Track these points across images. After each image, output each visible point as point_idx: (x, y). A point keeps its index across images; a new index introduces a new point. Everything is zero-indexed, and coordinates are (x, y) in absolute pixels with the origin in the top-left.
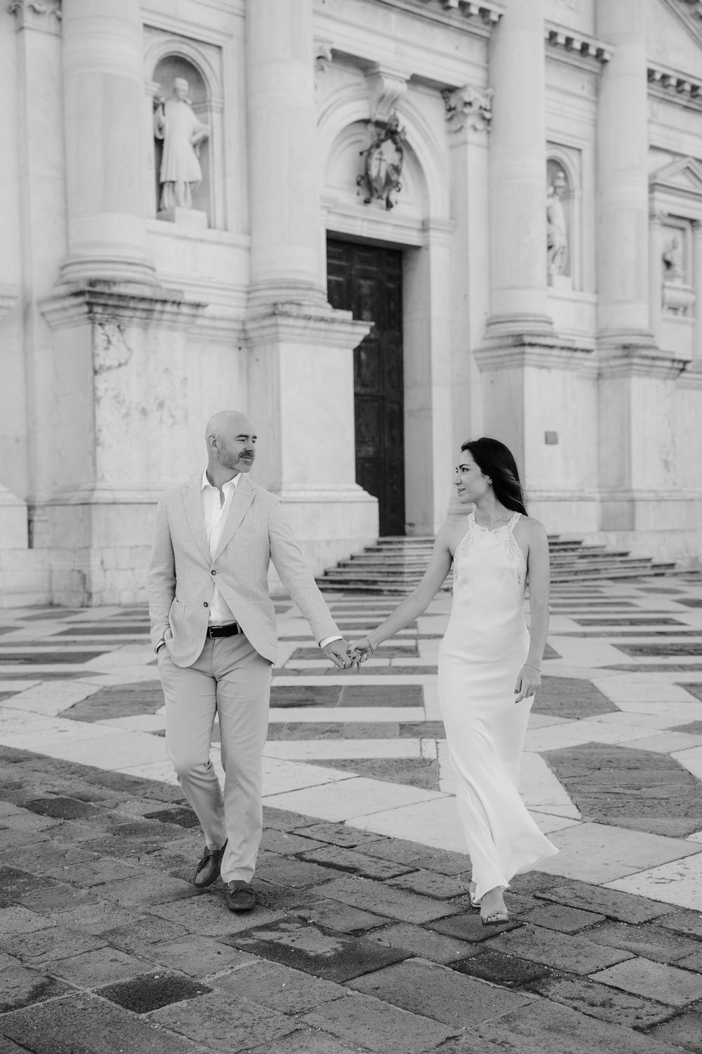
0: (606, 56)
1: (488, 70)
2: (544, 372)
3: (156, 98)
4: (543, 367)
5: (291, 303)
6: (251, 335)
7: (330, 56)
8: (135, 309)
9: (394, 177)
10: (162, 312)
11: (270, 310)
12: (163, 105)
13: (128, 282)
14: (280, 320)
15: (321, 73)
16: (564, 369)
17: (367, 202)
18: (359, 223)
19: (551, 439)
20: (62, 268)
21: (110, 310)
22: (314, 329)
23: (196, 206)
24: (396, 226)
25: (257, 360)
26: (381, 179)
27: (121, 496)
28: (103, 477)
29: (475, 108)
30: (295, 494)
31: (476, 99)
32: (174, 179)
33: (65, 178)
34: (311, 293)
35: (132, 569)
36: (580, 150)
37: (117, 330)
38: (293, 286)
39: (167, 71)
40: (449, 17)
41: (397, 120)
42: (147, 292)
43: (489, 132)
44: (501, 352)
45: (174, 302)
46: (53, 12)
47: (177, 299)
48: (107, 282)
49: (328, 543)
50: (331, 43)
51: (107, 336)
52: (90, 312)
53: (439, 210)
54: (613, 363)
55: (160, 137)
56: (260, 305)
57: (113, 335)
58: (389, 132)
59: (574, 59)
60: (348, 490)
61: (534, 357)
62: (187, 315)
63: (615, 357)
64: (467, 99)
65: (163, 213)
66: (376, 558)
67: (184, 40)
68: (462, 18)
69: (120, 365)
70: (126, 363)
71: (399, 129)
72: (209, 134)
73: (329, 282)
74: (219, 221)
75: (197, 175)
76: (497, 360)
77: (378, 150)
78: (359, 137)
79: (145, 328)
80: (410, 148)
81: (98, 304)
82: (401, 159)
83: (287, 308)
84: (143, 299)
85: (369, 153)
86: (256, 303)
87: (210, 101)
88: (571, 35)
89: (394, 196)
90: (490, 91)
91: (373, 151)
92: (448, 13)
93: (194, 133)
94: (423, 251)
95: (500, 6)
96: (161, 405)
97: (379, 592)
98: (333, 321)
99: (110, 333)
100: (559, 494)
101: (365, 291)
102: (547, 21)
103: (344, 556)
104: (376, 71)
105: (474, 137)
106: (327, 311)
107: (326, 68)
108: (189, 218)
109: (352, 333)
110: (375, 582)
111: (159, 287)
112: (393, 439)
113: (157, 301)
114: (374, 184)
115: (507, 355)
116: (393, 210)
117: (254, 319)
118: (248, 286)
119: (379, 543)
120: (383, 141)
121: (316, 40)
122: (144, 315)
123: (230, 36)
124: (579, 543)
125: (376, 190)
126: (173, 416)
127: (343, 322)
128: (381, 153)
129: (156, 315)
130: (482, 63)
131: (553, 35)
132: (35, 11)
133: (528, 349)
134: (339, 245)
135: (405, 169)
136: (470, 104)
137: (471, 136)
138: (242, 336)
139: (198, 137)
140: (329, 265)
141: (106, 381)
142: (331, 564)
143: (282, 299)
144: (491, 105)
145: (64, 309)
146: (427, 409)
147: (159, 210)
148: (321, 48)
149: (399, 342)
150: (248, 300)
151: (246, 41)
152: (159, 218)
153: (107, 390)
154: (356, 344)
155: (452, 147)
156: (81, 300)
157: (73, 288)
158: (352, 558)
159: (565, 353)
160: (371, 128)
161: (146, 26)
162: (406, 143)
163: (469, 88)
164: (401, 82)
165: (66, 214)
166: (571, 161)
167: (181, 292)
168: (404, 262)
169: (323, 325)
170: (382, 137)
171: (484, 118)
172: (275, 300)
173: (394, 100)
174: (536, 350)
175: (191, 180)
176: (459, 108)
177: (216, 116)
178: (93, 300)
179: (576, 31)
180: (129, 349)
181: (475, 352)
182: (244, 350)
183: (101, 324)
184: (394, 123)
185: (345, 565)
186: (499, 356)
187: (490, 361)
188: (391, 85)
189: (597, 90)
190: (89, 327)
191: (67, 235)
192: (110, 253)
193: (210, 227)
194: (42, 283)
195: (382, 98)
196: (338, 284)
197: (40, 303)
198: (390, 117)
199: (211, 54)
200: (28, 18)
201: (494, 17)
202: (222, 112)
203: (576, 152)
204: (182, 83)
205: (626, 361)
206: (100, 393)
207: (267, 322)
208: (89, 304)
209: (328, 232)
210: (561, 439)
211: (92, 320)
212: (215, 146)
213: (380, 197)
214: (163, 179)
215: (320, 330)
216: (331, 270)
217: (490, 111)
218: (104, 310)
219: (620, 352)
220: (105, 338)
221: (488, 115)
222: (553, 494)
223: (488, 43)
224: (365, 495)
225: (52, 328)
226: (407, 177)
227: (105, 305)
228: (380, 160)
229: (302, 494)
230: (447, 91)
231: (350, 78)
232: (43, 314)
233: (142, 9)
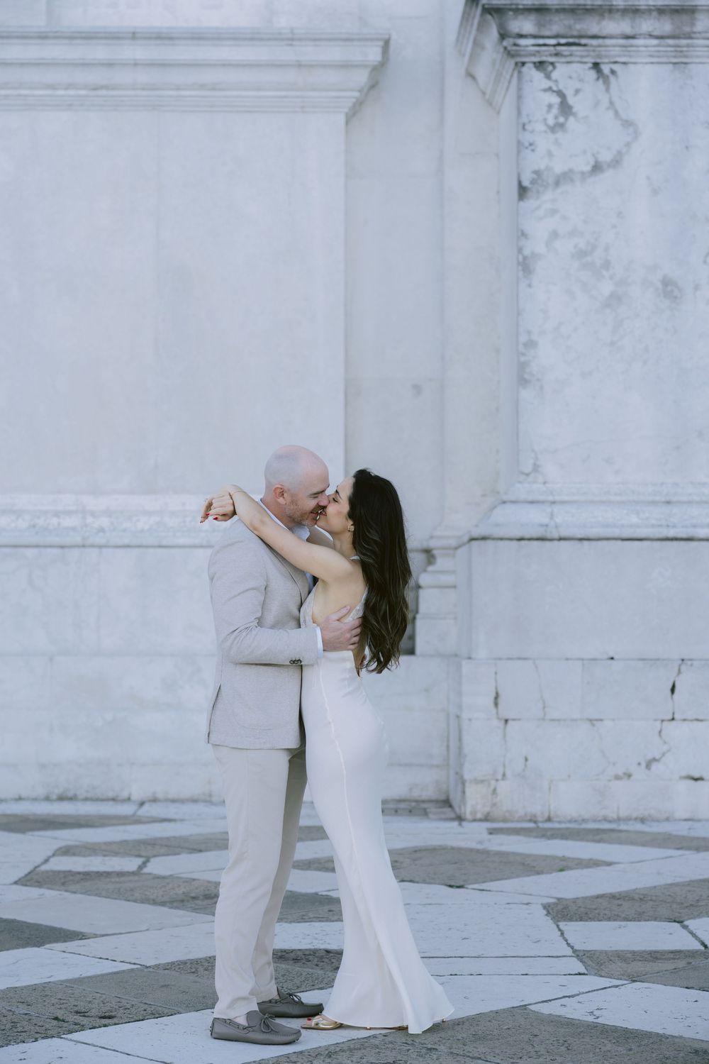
8: (632, 12)
21: (557, 25)
27: (567, 520)
28: (536, 468)
35: (591, 721)
37: (593, 74)
51: (561, 94)
52: (504, 35)
57: (577, 92)
69: (597, 168)
70: (616, 162)
79: (680, 63)
81: (518, 11)
99: (569, 86)
122: (666, 26)
141: (553, 212)
153: (554, 235)
180: (627, 124)
183: (540, 65)
206: (535, 245)
208: (492, 12)
211: (514, 57)
218: (540, 25)
220: (556, 100)
227: (540, 12)
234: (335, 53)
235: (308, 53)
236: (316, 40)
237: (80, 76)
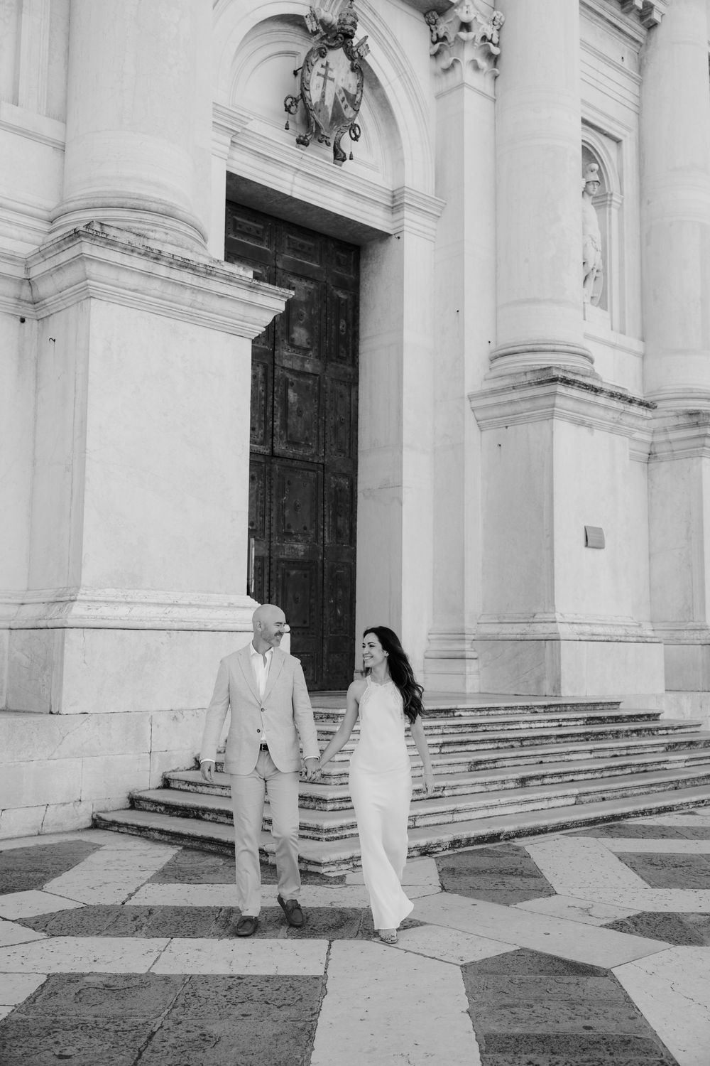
0: (656, 16)
2: (584, 430)
4: (582, 423)
5: (123, 230)
9: (349, 113)
14: (90, 249)
16: (612, 431)
17: (302, 142)
18: (288, 176)
19: (592, 539)
22: (168, 281)
24: (349, 191)
25: (54, 340)
26: (326, 108)
29: (476, 35)
30: (106, 611)
31: (477, 22)
34: (169, 222)
36: (618, 142)
38: (134, 204)
41: (353, 16)
43: (496, 74)
44: (515, 396)
53: (418, 178)
54: (673, 435)
58: (340, 33)
60: (230, 606)
61: (570, 404)
63: (677, 427)
64: (465, 19)
74: (2, 88)
76: (507, 410)
77: (323, 61)
78: (294, 48)
80: (375, 82)
89: (347, 144)
90: (498, 16)
91: (313, 59)
94: (393, 239)
98: (209, 271)
100: (608, 630)
105: (474, 78)
109: (249, 304)
112: (338, 533)
114: (316, 116)
115: (524, 400)
116: (346, 166)
117: (42, 255)
118: (53, 209)
120: (329, 48)
124: (653, 717)
125: (318, 127)
127: (230, 278)
128: (326, 67)
133: (561, 388)
136: (468, 25)
137: (466, 73)
138: (24, 292)
142: (181, 761)
144: (500, 36)
146: (393, 487)
149: (352, 382)
150: (50, 232)
155: (439, 96)
159: (615, 404)
162: (366, 63)
163: (468, 3)
166: (607, 153)
168: (363, 262)
169: (186, 277)
171: (488, 53)
172: (91, 222)
174: (574, 392)
176: (452, 34)
181: (471, 398)
182: (30, 324)
184: (349, 26)
186: (512, 402)
187: (496, 412)
189: (641, 68)
203: (613, 144)
205: (695, 432)
207: (65, 256)
209: (230, 174)
210: (608, 542)
213: (323, 140)
215: (182, 285)
217: (497, 45)
219: (683, 420)
221: (495, 50)
222: (599, 630)
226: (366, 116)
228: (325, 77)
229: (123, 611)
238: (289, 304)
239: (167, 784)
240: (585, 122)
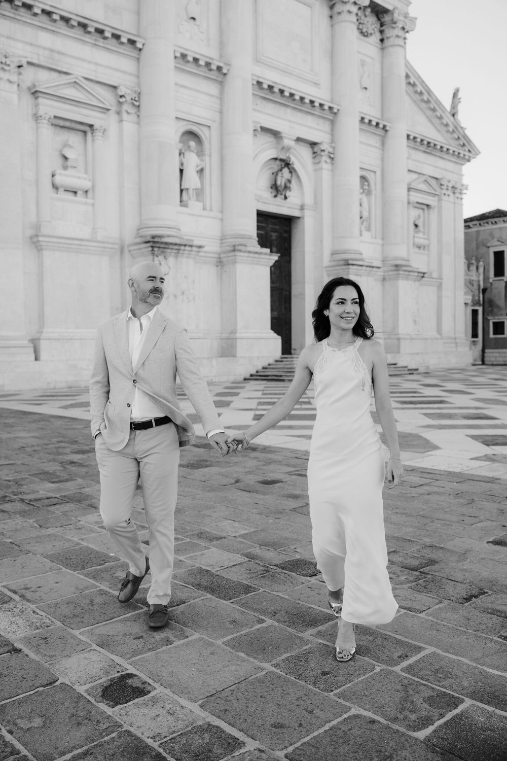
0: (387, 128)
1: (332, 135)
2: (359, 277)
3: (180, 150)
4: (358, 275)
5: (242, 245)
6: (223, 260)
7: (259, 129)
8: (172, 249)
9: (288, 185)
10: (184, 250)
11: (232, 249)
12: (184, 154)
13: (169, 236)
14: (237, 253)
15: (255, 137)
16: (367, 276)
17: (275, 196)
18: (271, 206)
20: (138, 230)
21: (161, 250)
22: (252, 257)
23: (198, 200)
24: (289, 207)
25: (226, 272)
26: (282, 186)
29: (326, 153)
30: (243, 335)
31: (327, 148)
32: (188, 187)
33: (140, 189)
34: (251, 240)
36: (375, 172)
37: (164, 258)
38: (243, 237)
39: (185, 137)
40: (315, 110)
41: (290, 158)
42: (177, 241)
43: (332, 164)
44: (338, 268)
45: (190, 246)
46: (136, 113)
47: (191, 243)
48: (160, 237)
49: (258, 358)
50: (260, 123)
52: (153, 250)
53: (309, 200)
54: (390, 273)
55: (182, 168)
56: (227, 246)
58: (287, 164)
59: (373, 129)
60: (268, 333)
61: (354, 271)
62: (195, 251)
63: (391, 271)
64: (323, 148)
65: (182, 203)
66: (280, 365)
67: (193, 123)
68: (320, 111)
70: (168, 274)
71: (291, 163)
72: (204, 167)
73: (258, 234)
74: (208, 207)
75: (199, 186)
76: (336, 272)
77: (281, 172)
78: (272, 166)
79: (176, 257)
80: (295, 171)
81: (156, 247)
82: (292, 176)
83: (240, 247)
84: (176, 244)
85: (277, 174)
86: (225, 245)
87: (205, 151)
88: (371, 118)
89: (288, 193)
90: (333, 145)
91: (278, 172)
92: (314, 108)
93: (197, 166)
94: (301, 219)
95: (338, 105)
96: (183, 293)
97: (283, 380)
98: (261, 253)
99: (161, 260)
101: (274, 238)
102: (360, 112)
103: (265, 364)
104: (280, 136)
105: (326, 166)
106: (258, 248)
107: (258, 135)
108: (195, 206)
109: (269, 259)
110: (281, 376)
111: (182, 238)
112: (286, 308)
113: (182, 245)
114: (279, 188)
115: (341, 269)
116: (288, 200)
117: (224, 253)
118: (221, 237)
119: (282, 358)
120: (283, 168)
121: (254, 122)
122: (176, 251)
123: (214, 121)
125: (280, 191)
126: (188, 298)
127: (266, 254)
128: (282, 174)
129: (181, 252)
130: (330, 132)
131: (363, 119)
132: (128, 113)
133: (351, 266)
134: (262, 216)
135: (293, 181)
136: (324, 151)
137: (324, 165)
138: (219, 260)
139: (199, 168)
140: (258, 226)
142: (260, 368)
143: (237, 243)
144: (334, 151)
145: (140, 249)
146: (302, 295)
147: (181, 202)
148: (255, 126)
149: (289, 262)
150: (221, 243)
151: (221, 123)
152: (181, 206)
154: (271, 264)
155: (315, 170)
156: (148, 245)
157: (144, 240)
158: (269, 365)
159: (368, 269)
160: (278, 162)
161: (177, 118)
162: (294, 169)
163: (323, 144)
164: (292, 141)
165: (140, 205)
166: (371, 177)
167: (192, 240)
168: (292, 224)
169: (257, 256)
170: (283, 166)
171: (330, 157)
172: (234, 244)
173: (288, 149)
174: (355, 267)
175: (195, 188)
176: (319, 152)
177: (207, 158)
178: (154, 245)
179: (373, 117)
180: (169, 267)
181: (326, 267)
182: (219, 267)
183: (157, 256)
184: (289, 160)
185: (266, 368)
186: (337, 270)
187: (333, 272)
188: (287, 142)
189: (383, 144)
190: (151, 257)
191: (140, 214)
192: (161, 223)
193: (204, 209)
194: (129, 237)
195: (283, 148)
196: (261, 234)
197: (129, 246)
198: (287, 157)
199: (205, 130)
200: (125, 115)
201: (335, 111)
202: (210, 156)
203: (373, 173)
204: (192, 144)
205: (396, 272)
207: (231, 254)
208: (152, 247)
209: (257, 210)
211: (153, 254)
212: (207, 172)
213: (281, 194)
214: (183, 188)
215: (255, 258)
216: (259, 228)
217: (333, 154)
218: (159, 250)
219: (393, 268)
221: (332, 156)
223: (333, 122)
224: (275, 335)
225: (133, 257)
226: (294, 185)
227: (159, 247)
228: (282, 177)
229: (246, 335)
230: (313, 144)
231: (268, 139)
232: (130, 251)
233: (176, 110)
234: (110, 246)
235: (106, 245)
236: (108, 243)
237: (65, 246)
238: (279, 257)
239: (257, 372)
240: (361, 168)
